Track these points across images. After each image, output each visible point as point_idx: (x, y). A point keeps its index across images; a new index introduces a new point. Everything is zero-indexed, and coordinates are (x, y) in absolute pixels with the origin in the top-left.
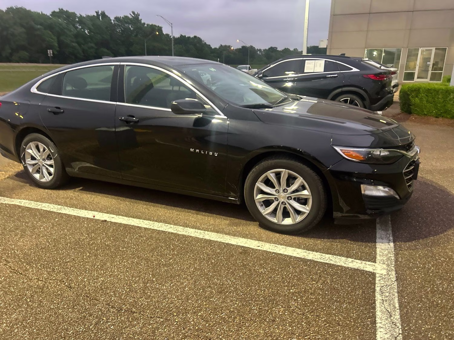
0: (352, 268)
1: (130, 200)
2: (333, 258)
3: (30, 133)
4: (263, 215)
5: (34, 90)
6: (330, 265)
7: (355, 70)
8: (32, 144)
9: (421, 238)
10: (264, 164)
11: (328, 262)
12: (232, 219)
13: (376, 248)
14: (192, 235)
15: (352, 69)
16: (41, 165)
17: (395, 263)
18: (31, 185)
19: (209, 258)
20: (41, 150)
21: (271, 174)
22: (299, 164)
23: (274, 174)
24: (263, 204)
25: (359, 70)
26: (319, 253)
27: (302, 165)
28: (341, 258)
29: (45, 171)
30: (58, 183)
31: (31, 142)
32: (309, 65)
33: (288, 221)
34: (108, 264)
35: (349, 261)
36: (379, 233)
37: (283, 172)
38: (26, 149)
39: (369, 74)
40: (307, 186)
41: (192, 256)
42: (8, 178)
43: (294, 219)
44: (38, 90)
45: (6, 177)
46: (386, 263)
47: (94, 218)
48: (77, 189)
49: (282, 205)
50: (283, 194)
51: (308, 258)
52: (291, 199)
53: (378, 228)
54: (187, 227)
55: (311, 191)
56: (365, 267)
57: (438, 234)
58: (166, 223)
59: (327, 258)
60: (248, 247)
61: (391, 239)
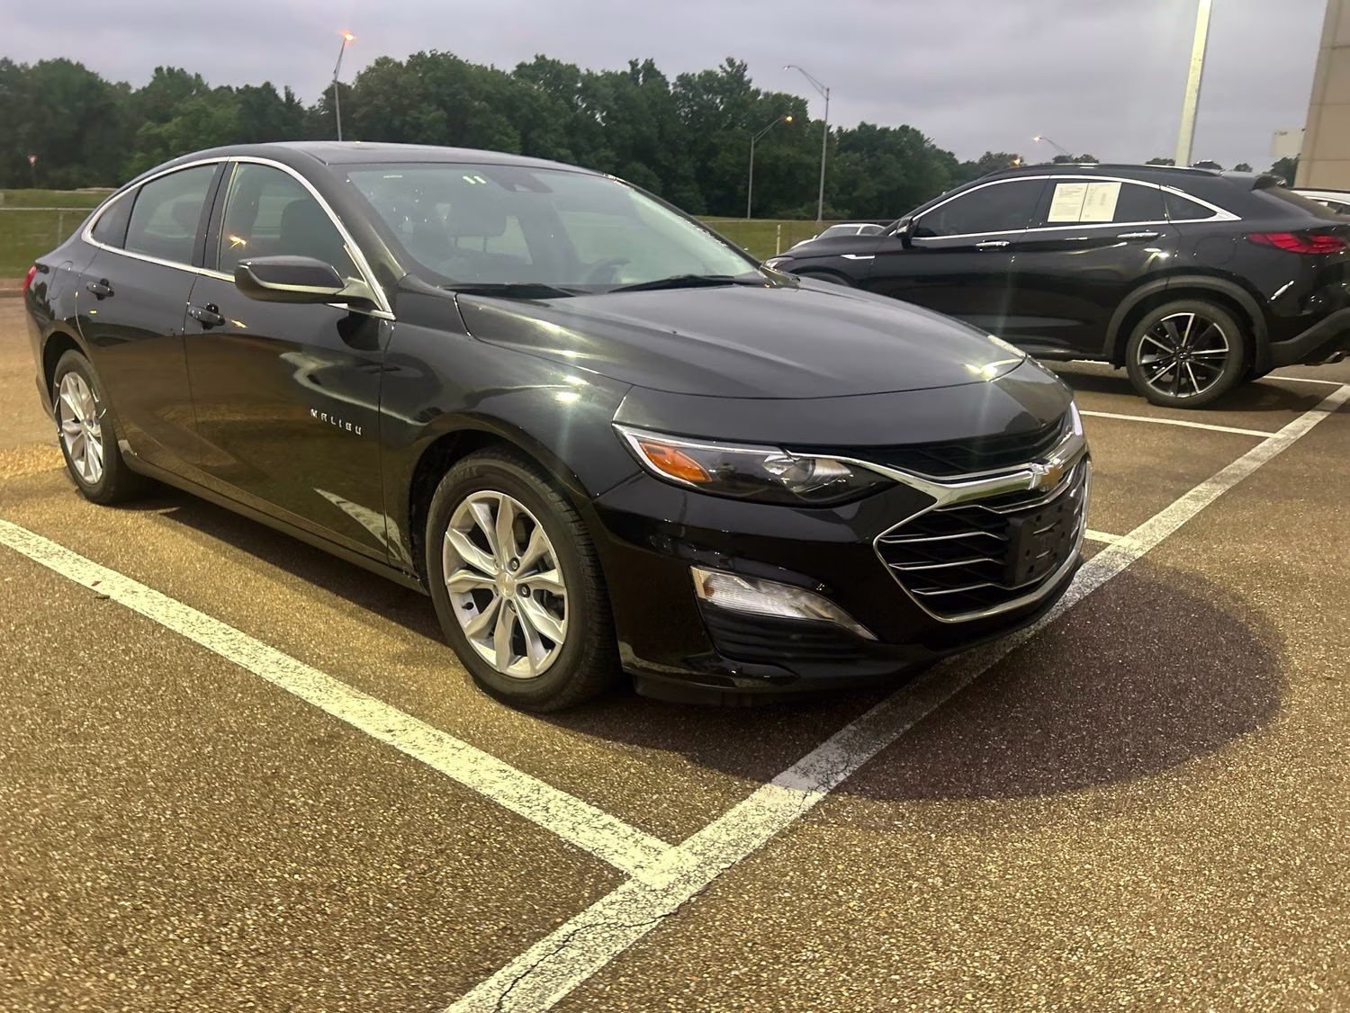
1: (241, 552)
2: (561, 804)
3: (63, 351)
4: (466, 634)
5: (87, 234)
6: (518, 825)
7: (1223, 215)
8: (69, 380)
9: (952, 796)
13: (746, 798)
14: (257, 669)
15: (1214, 213)
16: (86, 437)
17: (745, 859)
19: (209, 740)
20: (84, 396)
21: (475, 506)
22: (532, 478)
23: (486, 506)
24: (473, 602)
25: (1240, 219)
26: (540, 782)
28: (587, 807)
29: (91, 452)
31: (66, 373)
32: (1065, 200)
33: (520, 669)
35: (596, 824)
36: (825, 752)
37: (501, 503)
38: (61, 390)
39: (1274, 233)
40: (555, 557)
41: (174, 725)
43: (533, 664)
44: (93, 236)
46: (714, 853)
47: (93, 588)
48: (161, 511)
49: (507, 609)
50: (509, 576)
51: (485, 791)
52: (528, 595)
53: (838, 737)
54: (273, 646)
55: (564, 574)
56: (622, 851)
57: (1036, 794)
58: (237, 628)
59: (545, 800)
60: (357, 729)
61: (836, 781)
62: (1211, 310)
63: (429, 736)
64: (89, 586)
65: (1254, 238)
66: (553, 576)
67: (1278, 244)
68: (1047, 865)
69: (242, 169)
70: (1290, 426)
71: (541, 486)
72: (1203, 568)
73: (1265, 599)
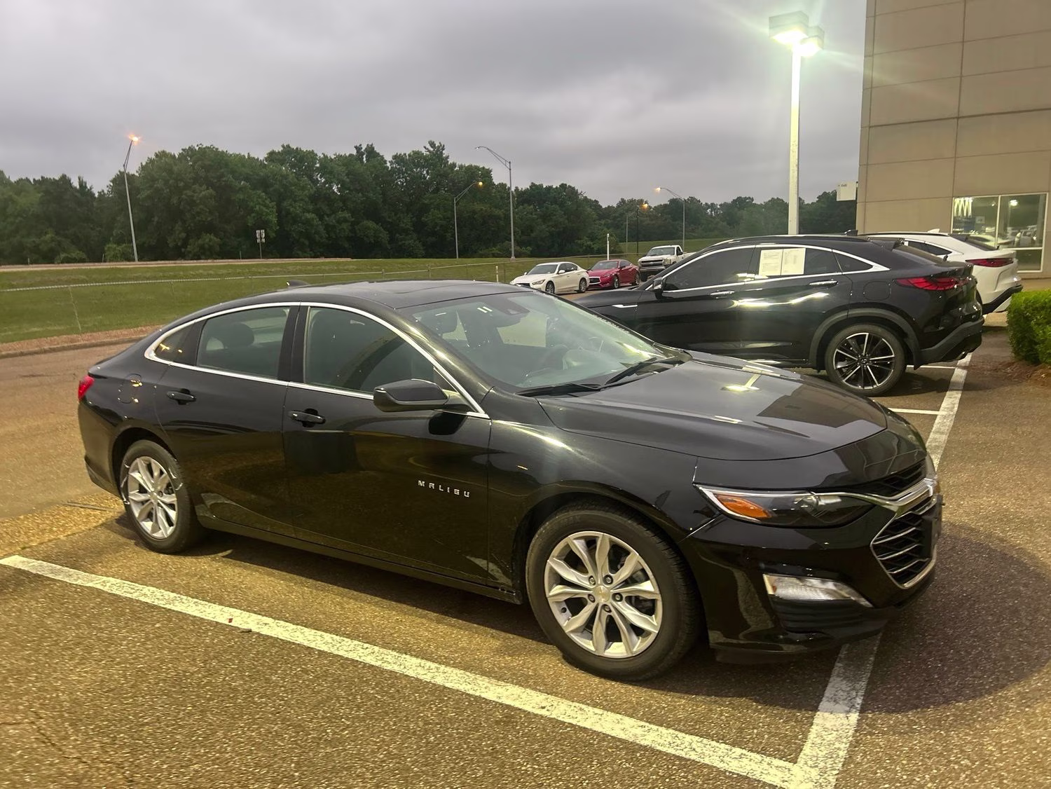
0: (733, 773)
1: (314, 582)
2: (699, 744)
3: (137, 440)
4: (566, 631)
5: (150, 354)
6: (685, 763)
7: (877, 268)
8: (140, 462)
9: (933, 703)
10: (561, 518)
11: (684, 756)
12: (509, 637)
13: (812, 724)
14: (411, 673)
15: (871, 266)
16: (155, 503)
17: (843, 765)
19: (426, 732)
20: (156, 474)
21: (575, 542)
22: (629, 522)
23: (583, 541)
24: (565, 606)
25: (888, 269)
26: (673, 731)
27: (635, 524)
28: (717, 744)
29: (161, 515)
31: (138, 457)
32: (768, 261)
33: (617, 650)
34: (220, 734)
35: (733, 756)
36: (836, 685)
37: (600, 539)
38: (130, 471)
39: (912, 278)
40: (650, 573)
41: (392, 723)
43: (629, 647)
44: (157, 355)
45: (100, 522)
46: (822, 765)
47: (230, 624)
48: (220, 554)
49: (603, 611)
50: (603, 588)
51: (643, 743)
52: (621, 600)
53: (836, 672)
54: (406, 654)
55: (659, 584)
56: (766, 772)
57: (981, 695)
58: (367, 643)
59: (687, 744)
60: (520, 709)
61: (858, 704)
62: (879, 330)
63: (572, 708)
64: (227, 623)
65: (901, 282)
66: (648, 586)
67: (916, 285)
68: (1021, 741)
69: (315, 312)
70: (944, 405)
71: (637, 527)
72: (965, 519)
73: (1019, 539)
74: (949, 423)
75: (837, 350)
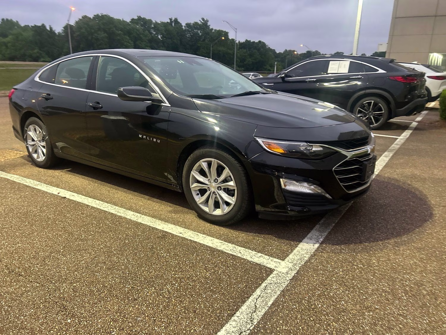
0: (254, 262)
1: (101, 182)
2: (244, 251)
3: (30, 117)
4: (198, 203)
5: (37, 79)
6: (234, 257)
7: (381, 71)
8: (31, 127)
9: (354, 243)
10: (197, 152)
11: (235, 255)
12: (177, 207)
13: (297, 247)
14: (128, 217)
15: (378, 70)
16: (38, 146)
17: (305, 263)
18: (32, 164)
19: (126, 239)
20: (38, 132)
21: (203, 163)
22: (225, 154)
23: (206, 163)
24: (199, 193)
25: (386, 72)
26: (234, 245)
28: (252, 252)
29: (40, 151)
30: (49, 163)
31: (31, 125)
32: (333, 66)
33: (218, 212)
34: (35, 234)
35: (257, 256)
36: (314, 233)
37: (213, 162)
38: (28, 131)
39: (396, 76)
40: (232, 177)
41: (112, 235)
42: (21, 157)
43: (223, 211)
44: (40, 80)
45: (21, 156)
46: (295, 262)
47: (58, 195)
48: (66, 170)
49: (213, 194)
50: (214, 184)
51: (219, 249)
52: (221, 190)
54: (129, 210)
55: (236, 183)
56: (269, 263)
57: (377, 241)
58: (114, 205)
59: (238, 250)
60: (170, 233)
61: (321, 241)
62: (378, 100)
63: (194, 234)
64: (57, 194)
65: (391, 78)
66: (232, 183)
67: (397, 80)
68: (389, 260)
69: (103, 58)
70: (403, 135)
71: (228, 156)
72: (396, 177)
73: (417, 185)
74: (403, 141)
75: (359, 108)
